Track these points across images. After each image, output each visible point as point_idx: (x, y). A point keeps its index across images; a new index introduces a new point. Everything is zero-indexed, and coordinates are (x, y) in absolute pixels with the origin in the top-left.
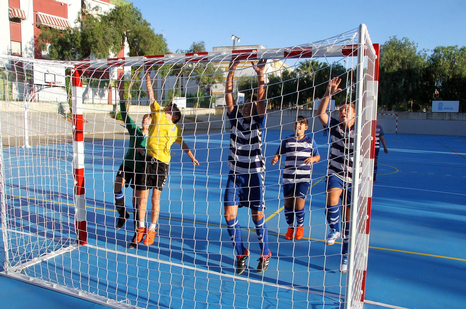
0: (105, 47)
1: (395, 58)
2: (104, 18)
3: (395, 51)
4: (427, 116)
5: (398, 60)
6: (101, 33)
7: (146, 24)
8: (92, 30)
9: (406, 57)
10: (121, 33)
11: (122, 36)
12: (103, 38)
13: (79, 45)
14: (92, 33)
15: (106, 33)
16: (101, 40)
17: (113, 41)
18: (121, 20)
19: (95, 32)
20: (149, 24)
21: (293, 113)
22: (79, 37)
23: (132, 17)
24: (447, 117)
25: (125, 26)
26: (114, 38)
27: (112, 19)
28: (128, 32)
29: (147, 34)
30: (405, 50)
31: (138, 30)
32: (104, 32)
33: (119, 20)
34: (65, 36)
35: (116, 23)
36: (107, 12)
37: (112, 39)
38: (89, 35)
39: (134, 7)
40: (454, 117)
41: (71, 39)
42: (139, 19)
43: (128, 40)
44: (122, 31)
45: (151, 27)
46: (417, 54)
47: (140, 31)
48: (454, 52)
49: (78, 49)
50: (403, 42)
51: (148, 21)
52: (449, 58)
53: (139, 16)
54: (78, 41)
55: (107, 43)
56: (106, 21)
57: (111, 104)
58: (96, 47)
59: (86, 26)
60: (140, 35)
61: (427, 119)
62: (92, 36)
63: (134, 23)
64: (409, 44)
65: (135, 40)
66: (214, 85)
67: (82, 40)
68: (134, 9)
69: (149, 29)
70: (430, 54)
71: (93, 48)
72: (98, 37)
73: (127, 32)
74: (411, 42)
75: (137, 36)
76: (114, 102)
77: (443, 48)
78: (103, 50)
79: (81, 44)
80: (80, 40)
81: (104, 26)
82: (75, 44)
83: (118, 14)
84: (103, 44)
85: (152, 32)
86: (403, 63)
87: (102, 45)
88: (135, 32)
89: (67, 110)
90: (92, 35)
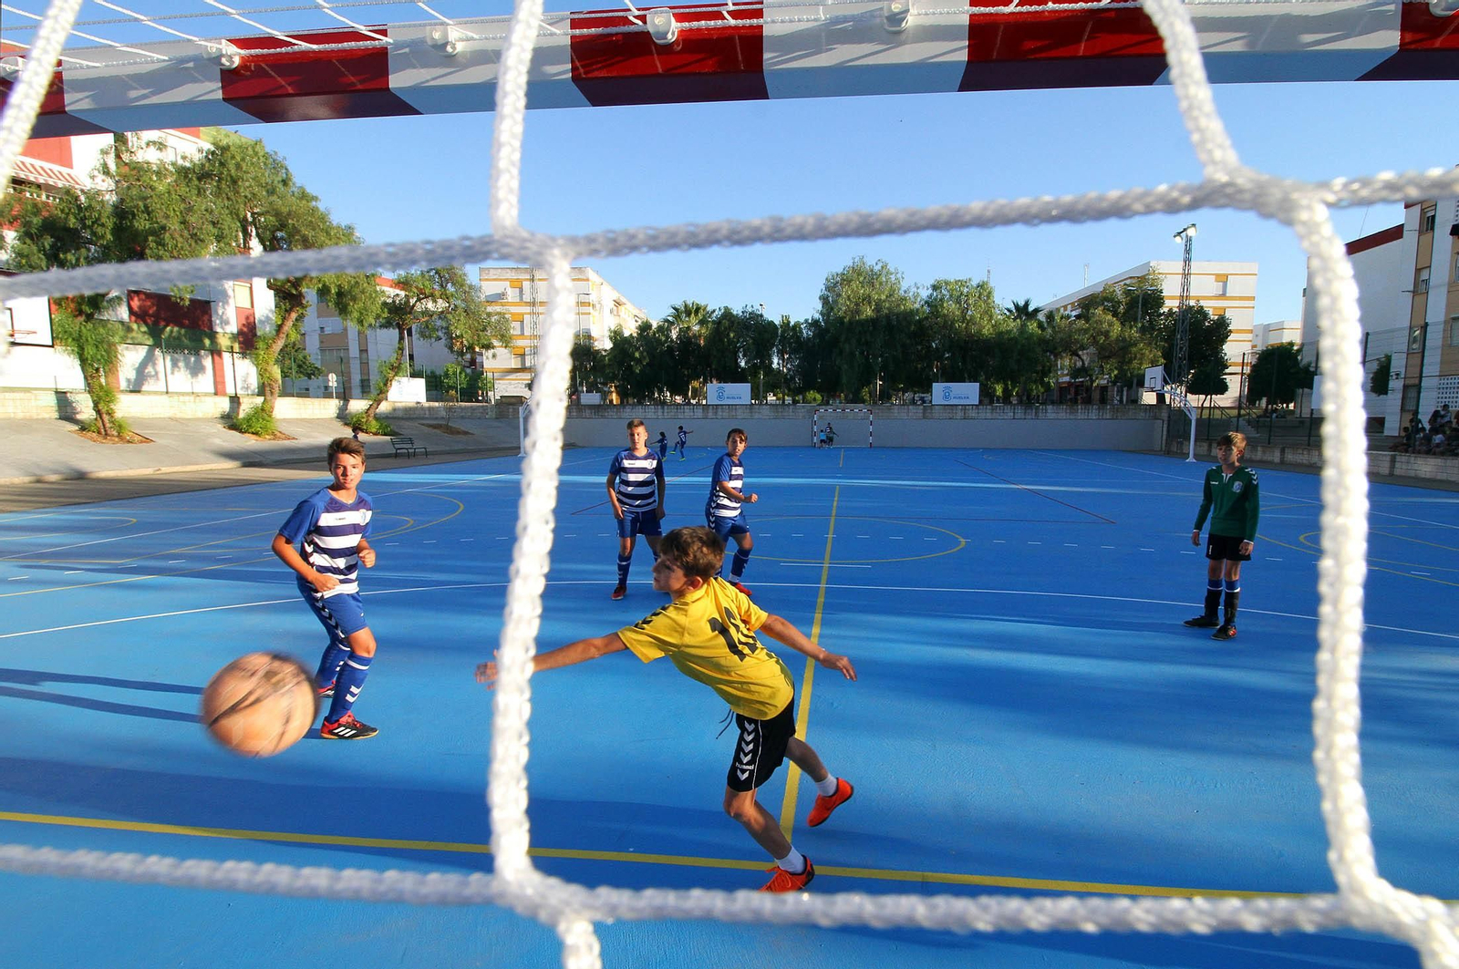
0: (190, 246)
1: (863, 300)
2: (183, 173)
3: (863, 287)
4: (924, 413)
5: (870, 303)
6: (174, 210)
7: (304, 196)
8: (145, 199)
9: (883, 297)
10: (237, 215)
11: (240, 222)
12: (181, 223)
13: (109, 237)
14: (146, 207)
15: (190, 209)
16: (174, 225)
17: (215, 231)
18: (234, 182)
19: (155, 204)
20: (315, 198)
21: (666, 411)
22: (105, 215)
23: (267, 177)
24: (960, 414)
25: (246, 197)
26: (214, 224)
27: (204, 175)
28: (256, 213)
29: (311, 222)
30: (881, 284)
31: (285, 210)
32: (183, 206)
33: (229, 179)
34: (62, 211)
35: (218, 187)
36: (189, 156)
37: (211, 227)
38: (138, 210)
39: (267, 150)
40: (972, 413)
41: (82, 220)
42: (285, 182)
43: (258, 235)
44: (239, 209)
45: (321, 206)
46: (902, 292)
47: (289, 214)
48: (965, 290)
49: (106, 247)
50: (877, 268)
51: (310, 190)
52: (958, 301)
53: (284, 175)
54: (103, 225)
55: (193, 236)
56: (191, 180)
57: (224, 394)
58: (161, 243)
59: (129, 188)
60: (290, 221)
61: (924, 418)
62: (148, 215)
63: (272, 192)
64: (889, 273)
65: (279, 234)
66: (491, 352)
67: (115, 223)
68: (266, 156)
69: (315, 210)
70: (925, 293)
71: (153, 245)
72: (167, 217)
73: (253, 214)
74: (892, 270)
75: (282, 226)
76: (230, 390)
77: (947, 283)
78: (182, 252)
79: (112, 234)
80: (110, 225)
81: (183, 190)
82: (94, 234)
83: (222, 164)
84: (182, 236)
85: (323, 218)
86: (878, 309)
87: (180, 239)
88: (277, 214)
89: (86, 410)
90: (147, 210)
